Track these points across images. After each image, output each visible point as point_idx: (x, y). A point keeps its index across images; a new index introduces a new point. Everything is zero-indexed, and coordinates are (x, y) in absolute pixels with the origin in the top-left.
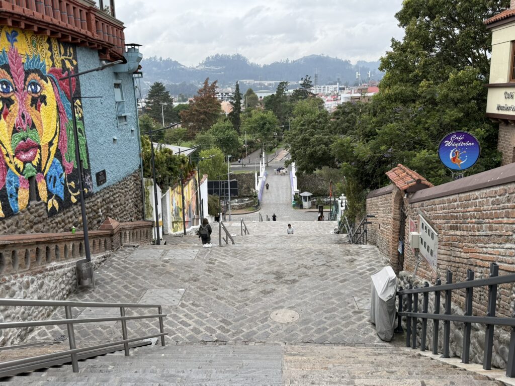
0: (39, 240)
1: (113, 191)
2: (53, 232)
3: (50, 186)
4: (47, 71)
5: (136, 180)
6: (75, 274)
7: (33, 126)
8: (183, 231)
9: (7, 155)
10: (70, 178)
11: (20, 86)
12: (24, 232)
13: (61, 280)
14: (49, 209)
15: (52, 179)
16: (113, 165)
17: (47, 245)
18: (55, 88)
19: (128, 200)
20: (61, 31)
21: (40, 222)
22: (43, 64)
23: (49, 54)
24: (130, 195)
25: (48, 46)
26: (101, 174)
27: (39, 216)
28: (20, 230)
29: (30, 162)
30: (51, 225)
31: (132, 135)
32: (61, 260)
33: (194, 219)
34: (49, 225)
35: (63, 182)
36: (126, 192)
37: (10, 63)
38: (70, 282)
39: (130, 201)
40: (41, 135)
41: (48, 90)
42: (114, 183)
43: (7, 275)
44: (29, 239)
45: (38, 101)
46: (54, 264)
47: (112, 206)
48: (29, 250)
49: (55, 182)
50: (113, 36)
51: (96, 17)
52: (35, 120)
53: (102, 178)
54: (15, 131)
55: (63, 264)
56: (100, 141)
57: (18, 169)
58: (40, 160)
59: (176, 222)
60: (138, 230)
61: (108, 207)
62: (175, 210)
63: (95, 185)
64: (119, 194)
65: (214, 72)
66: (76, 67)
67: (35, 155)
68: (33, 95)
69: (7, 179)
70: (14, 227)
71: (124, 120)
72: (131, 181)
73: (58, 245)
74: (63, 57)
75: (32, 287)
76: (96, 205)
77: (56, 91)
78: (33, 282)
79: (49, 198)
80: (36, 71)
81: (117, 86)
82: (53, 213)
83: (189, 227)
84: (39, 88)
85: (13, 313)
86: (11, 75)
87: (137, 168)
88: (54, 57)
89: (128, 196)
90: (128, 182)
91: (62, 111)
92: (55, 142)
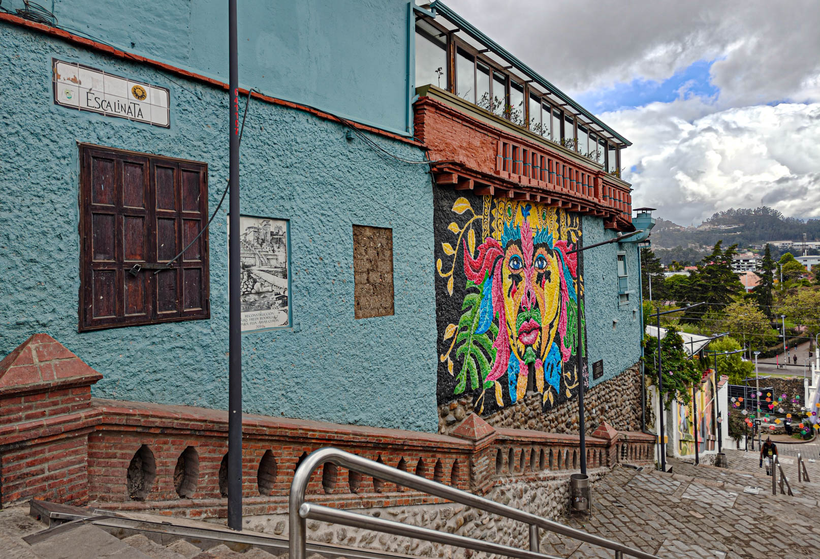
0: (535, 440)
1: (609, 388)
2: (545, 431)
3: (547, 375)
4: (554, 245)
5: (635, 376)
6: (568, 491)
7: (537, 305)
8: (694, 457)
9: (512, 337)
10: (568, 367)
11: (529, 261)
12: (518, 427)
13: (553, 495)
14: (544, 403)
15: (550, 367)
16: (611, 355)
17: (542, 447)
18: (560, 262)
19: (624, 402)
20: (571, 201)
21: (534, 417)
22: (550, 237)
23: (557, 225)
24: (628, 395)
25: (556, 217)
26: (598, 364)
27: (534, 410)
28: (515, 424)
29: (531, 346)
30: (545, 423)
31: (634, 317)
32: (554, 470)
33: (708, 440)
34: (542, 422)
35: (560, 372)
36: (623, 390)
37: (522, 238)
38: (563, 500)
39: (628, 403)
40: (543, 315)
41: (554, 265)
42: (611, 377)
43: (503, 477)
44: (527, 437)
45: (543, 277)
46: (547, 473)
47: (607, 408)
48: (525, 450)
49: (552, 371)
50: (620, 201)
51: (604, 182)
52: (539, 299)
53: (598, 370)
54: (520, 311)
55: (556, 475)
56: (599, 324)
57: (519, 353)
58: (540, 344)
59: (685, 441)
60: (638, 445)
61: (602, 408)
62: (683, 423)
63: (591, 378)
64: (616, 392)
65: (724, 232)
66: (581, 238)
67: (536, 338)
68: (539, 271)
69: (509, 363)
70: (510, 420)
71: (626, 299)
72: (630, 376)
73: (552, 449)
74: (569, 229)
75: (526, 497)
76: (590, 403)
77: (560, 265)
78: (526, 491)
79: (545, 389)
80: (544, 245)
81: (621, 258)
82: (547, 408)
83: (702, 452)
84: (545, 263)
85: (505, 526)
86: (522, 251)
87: (637, 360)
88: (561, 229)
89: (625, 396)
90: (626, 378)
91: (564, 288)
92: (555, 324)
